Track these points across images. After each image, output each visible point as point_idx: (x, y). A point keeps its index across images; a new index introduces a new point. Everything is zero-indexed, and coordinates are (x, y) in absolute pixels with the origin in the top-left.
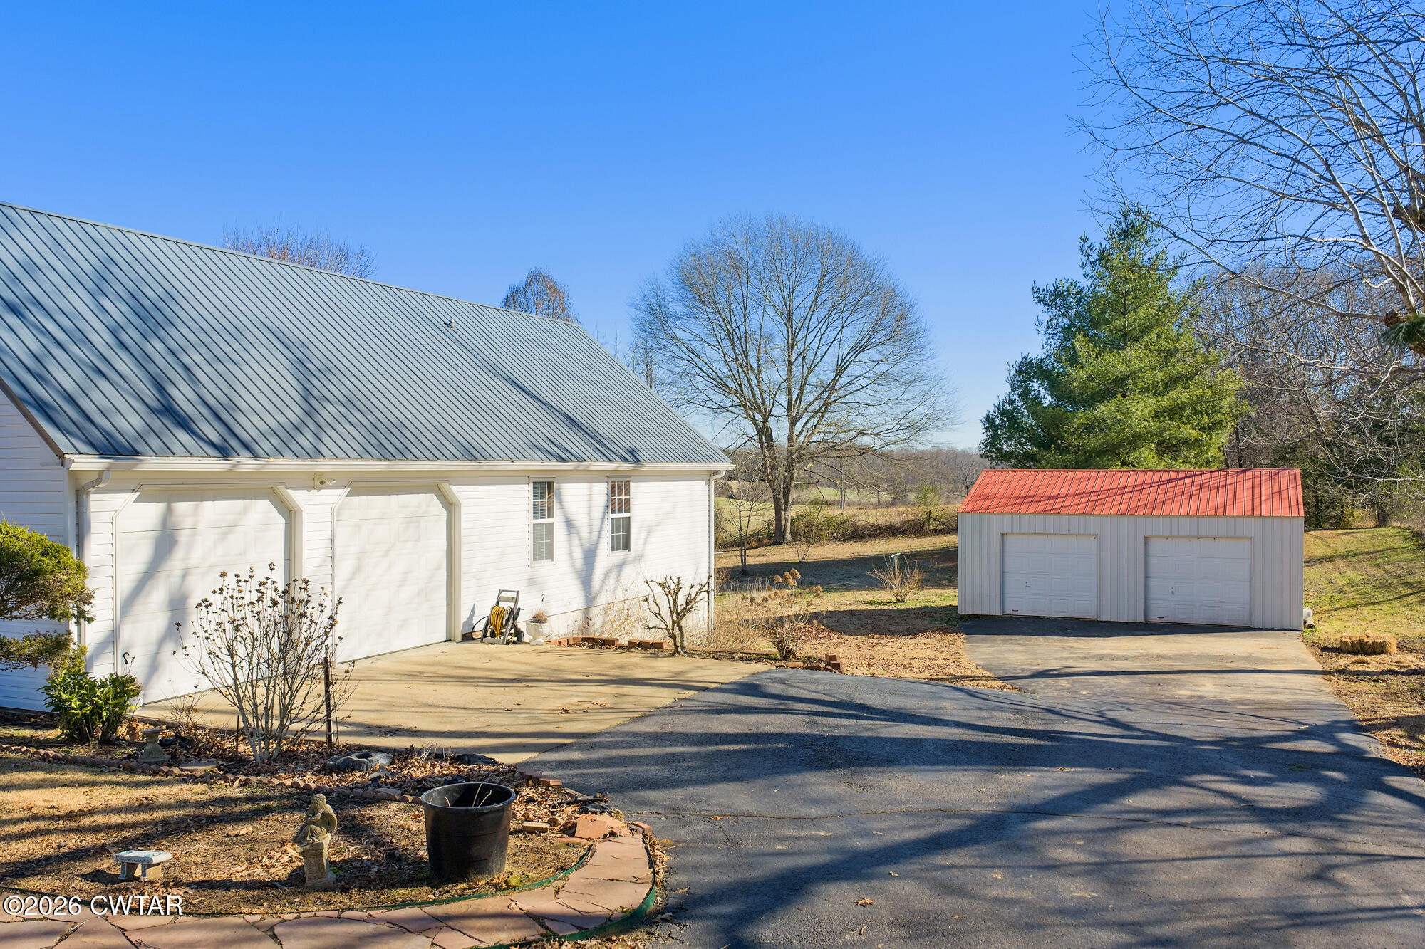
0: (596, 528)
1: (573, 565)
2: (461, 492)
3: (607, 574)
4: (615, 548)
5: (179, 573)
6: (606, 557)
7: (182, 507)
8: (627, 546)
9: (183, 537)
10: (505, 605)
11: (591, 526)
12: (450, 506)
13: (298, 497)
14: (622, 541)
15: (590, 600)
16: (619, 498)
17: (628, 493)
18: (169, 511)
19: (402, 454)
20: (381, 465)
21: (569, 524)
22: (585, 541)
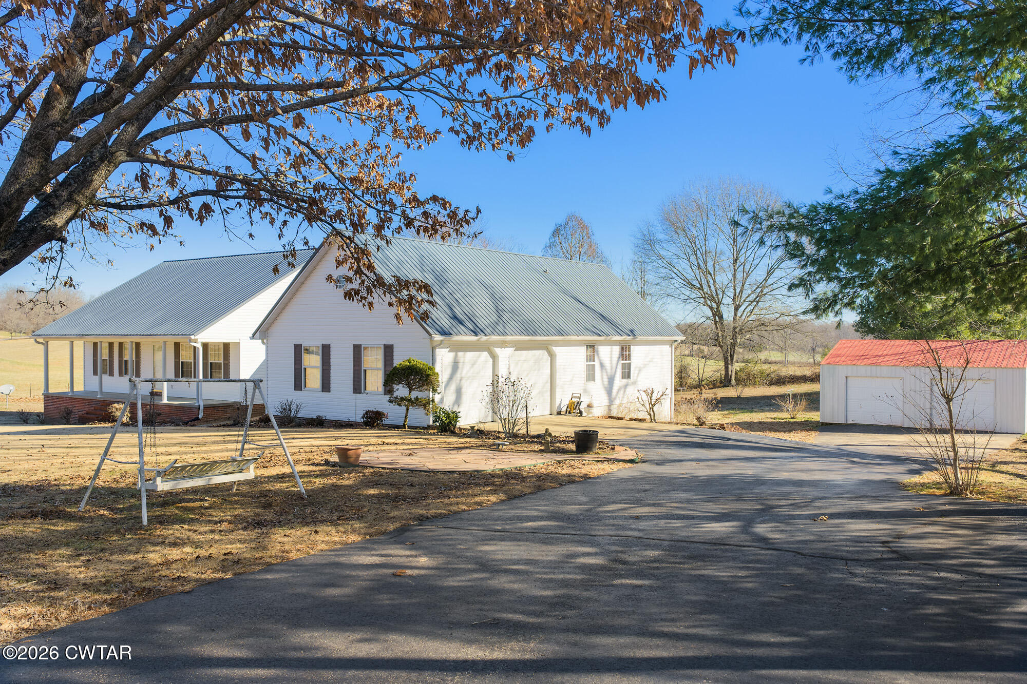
0: (614, 368)
1: (603, 385)
2: (557, 350)
3: (619, 390)
4: (623, 377)
5: (459, 379)
6: (619, 381)
7: (460, 354)
8: (629, 377)
9: (460, 365)
10: (575, 400)
11: (612, 366)
12: (552, 356)
13: (498, 351)
14: (627, 375)
15: (611, 402)
16: (625, 352)
17: (629, 351)
18: (456, 356)
19: (535, 333)
20: (527, 338)
21: (602, 365)
22: (609, 373)
